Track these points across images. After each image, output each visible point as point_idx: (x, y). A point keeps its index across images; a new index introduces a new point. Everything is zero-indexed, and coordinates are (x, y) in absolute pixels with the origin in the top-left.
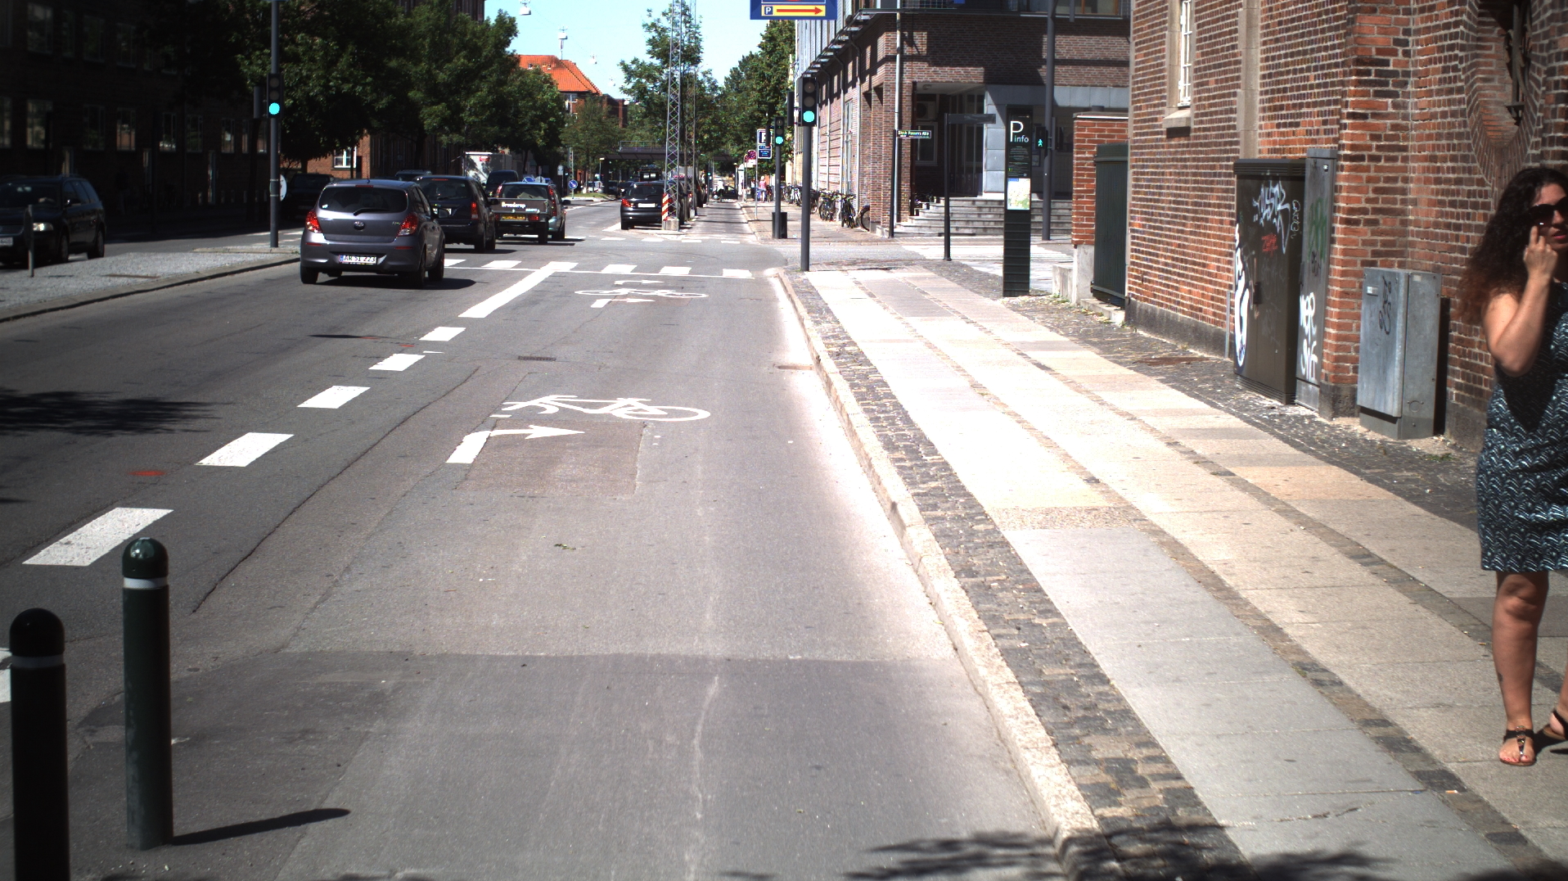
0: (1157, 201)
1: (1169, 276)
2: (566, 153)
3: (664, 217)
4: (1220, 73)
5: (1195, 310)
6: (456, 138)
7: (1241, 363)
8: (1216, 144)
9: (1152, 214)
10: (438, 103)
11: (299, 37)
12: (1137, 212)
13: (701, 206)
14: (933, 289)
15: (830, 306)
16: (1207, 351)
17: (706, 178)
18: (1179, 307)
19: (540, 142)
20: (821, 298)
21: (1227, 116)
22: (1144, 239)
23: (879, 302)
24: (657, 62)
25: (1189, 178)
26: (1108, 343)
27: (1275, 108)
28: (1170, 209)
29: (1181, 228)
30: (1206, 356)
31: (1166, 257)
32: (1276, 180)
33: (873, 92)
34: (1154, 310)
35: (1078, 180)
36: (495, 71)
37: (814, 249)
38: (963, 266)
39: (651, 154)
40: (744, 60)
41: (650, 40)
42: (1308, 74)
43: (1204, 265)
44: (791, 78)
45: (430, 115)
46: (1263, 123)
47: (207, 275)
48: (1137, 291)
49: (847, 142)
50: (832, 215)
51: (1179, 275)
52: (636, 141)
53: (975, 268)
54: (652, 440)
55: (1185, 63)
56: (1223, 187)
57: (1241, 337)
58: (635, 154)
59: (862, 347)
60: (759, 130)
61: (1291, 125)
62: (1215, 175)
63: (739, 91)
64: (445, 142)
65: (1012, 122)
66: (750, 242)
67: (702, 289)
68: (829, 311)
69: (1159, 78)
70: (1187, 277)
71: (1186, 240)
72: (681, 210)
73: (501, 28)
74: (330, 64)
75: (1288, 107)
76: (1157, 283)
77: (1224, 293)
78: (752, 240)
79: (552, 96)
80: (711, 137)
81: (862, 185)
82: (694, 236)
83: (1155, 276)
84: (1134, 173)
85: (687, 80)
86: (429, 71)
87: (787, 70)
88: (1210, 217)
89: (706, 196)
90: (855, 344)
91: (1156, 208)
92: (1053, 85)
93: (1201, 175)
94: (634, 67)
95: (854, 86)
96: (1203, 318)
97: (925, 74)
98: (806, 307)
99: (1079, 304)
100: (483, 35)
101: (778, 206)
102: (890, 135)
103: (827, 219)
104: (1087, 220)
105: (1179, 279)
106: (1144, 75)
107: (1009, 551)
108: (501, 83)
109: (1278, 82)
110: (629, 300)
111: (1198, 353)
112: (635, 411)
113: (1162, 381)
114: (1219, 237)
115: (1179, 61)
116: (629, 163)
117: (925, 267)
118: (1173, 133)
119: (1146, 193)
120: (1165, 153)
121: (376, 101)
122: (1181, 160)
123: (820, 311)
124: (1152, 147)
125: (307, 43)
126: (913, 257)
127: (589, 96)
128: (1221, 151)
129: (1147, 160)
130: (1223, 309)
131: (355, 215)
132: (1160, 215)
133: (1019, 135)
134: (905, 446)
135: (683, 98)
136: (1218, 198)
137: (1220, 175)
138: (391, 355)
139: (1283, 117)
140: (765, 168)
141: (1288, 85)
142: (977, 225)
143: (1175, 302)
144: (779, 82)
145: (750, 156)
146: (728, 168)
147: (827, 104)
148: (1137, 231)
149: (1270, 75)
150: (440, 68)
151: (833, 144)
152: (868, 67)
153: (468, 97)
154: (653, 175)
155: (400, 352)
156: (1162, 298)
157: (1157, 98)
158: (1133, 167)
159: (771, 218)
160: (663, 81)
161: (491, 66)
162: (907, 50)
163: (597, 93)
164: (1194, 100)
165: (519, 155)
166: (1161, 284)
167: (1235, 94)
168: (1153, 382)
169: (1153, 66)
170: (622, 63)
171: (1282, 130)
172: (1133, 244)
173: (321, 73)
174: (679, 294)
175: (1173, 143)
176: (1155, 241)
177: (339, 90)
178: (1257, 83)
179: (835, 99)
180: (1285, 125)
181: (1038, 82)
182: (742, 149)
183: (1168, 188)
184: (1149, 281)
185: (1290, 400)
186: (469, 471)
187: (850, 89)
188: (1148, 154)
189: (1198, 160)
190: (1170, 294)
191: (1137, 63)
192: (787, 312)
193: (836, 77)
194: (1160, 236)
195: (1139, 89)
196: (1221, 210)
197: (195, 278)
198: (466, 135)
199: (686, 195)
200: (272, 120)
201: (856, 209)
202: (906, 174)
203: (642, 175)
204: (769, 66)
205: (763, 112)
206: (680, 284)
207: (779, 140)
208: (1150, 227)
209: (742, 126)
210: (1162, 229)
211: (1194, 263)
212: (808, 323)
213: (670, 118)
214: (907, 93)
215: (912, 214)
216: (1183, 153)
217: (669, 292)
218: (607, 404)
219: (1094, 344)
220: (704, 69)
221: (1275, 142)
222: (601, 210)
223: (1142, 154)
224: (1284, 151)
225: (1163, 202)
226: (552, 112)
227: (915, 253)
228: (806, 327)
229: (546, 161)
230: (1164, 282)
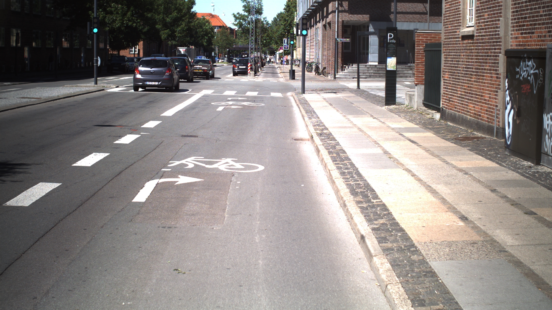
0: (457, 67)
1: (463, 99)
2: (215, 48)
3: (249, 72)
4: (490, 11)
5: (477, 115)
6: (174, 43)
7: (509, 143)
8: (488, 42)
9: (454, 73)
10: (167, 30)
11: (112, 5)
12: (447, 72)
13: (263, 67)
14: (356, 102)
15: (315, 110)
16: (484, 134)
17: (265, 56)
18: (468, 113)
19: (205, 44)
20: (311, 106)
21: (494, 30)
22: (450, 83)
23: (334, 108)
24: (246, 14)
25: (474, 57)
26: (437, 128)
27: (520, 26)
28: (463, 71)
29: (469, 79)
30: (483, 136)
31: (461, 91)
32: (529, 59)
33: (327, 24)
34: (455, 114)
35: (417, 58)
36: (187, 18)
37: (307, 84)
38: (365, 91)
39: (245, 48)
40: (278, 14)
41: (244, 6)
42: (539, 10)
43: (482, 96)
44: (295, 20)
45: (164, 34)
46: (513, 32)
47: (62, 97)
48: (446, 105)
49: (317, 43)
50: (311, 70)
51: (468, 99)
52: (240, 43)
53: (370, 92)
54: (236, 184)
55: (470, 7)
56: (493, 61)
57: (509, 131)
58: (239, 48)
59: (331, 130)
60: (284, 39)
61: (529, 33)
62: (488, 56)
63: (276, 25)
64: (170, 44)
65: (389, 34)
66: (281, 81)
67: (262, 101)
68: (314, 112)
69: (457, 14)
70: (472, 100)
71: (472, 84)
72: (255, 69)
73: (190, 2)
74: (124, 15)
75: (527, 25)
76: (457, 102)
77: (493, 109)
78: (282, 80)
79: (209, 27)
80: (266, 41)
81: (322, 59)
82: (260, 79)
83: (456, 99)
84: (445, 55)
85: (257, 21)
86: (163, 18)
87: (294, 18)
88: (485, 74)
89: (265, 63)
90: (327, 129)
91: (456, 70)
92: (396, 22)
93: (480, 56)
94: (238, 15)
95: (320, 22)
96: (481, 119)
97: (347, 17)
98: (305, 110)
99: (417, 109)
100: (183, 4)
101: (292, 67)
102: (334, 41)
103: (309, 72)
104: (421, 74)
105: (468, 101)
106: (449, 13)
107: (438, 280)
108: (189, 22)
109: (522, 14)
110: (233, 107)
111: (479, 135)
112: (229, 166)
113: (470, 150)
114: (490, 84)
115: (467, 7)
116: (237, 51)
117: (350, 92)
118: (464, 38)
119: (451, 64)
120: (461, 47)
121: (143, 29)
122: (469, 49)
123: (311, 112)
124: (454, 44)
125: (116, 7)
126: (344, 87)
127: (223, 28)
128: (491, 46)
129: (451, 50)
130: (494, 116)
131: (151, 68)
132: (458, 73)
133: (391, 39)
134: (361, 192)
135: (256, 27)
136: (489, 66)
137: (490, 56)
138: (126, 135)
139: (524, 30)
140: (286, 53)
141: (528, 16)
142: (367, 74)
143: (466, 111)
144: (291, 22)
145: (281, 49)
146: (273, 53)
147: (309, 30)
148: (446, 80)
149: (517, 11)
150: (167, 17)
151: (311, 44)
152: (325, 15)
153: (178, 27)
154: (246, 56)
155: (130, 134)
156: (460, 109)
157: (456, 23)
158: (444, 52)
159: (289, 72)
160: (248, 21)
161: (186, 16)
162: (340, 8)
163: (226, 26)
164: (476, 23)
165: (198, 48)
166: (459, 103)
167: (499, 20)
168: (465, 150)
169: (454, 9)
170: (234, 14)
171: (524, 35)
172: (444, 85)
173: (120, 18)
174: (253, 104)
175: (465, 42)
176: (456, 84)
177: (127, 24)
178: (510, 15)
179: (312, 27)
180: (525, 33)
181: (389, 20)
182: (278, 46)
183: (462, 61)
184: (453, 101)
185: (538, 162)
186: (142, 207)
187: (318, 24)
188: (451, 47)
189: (479, 49)
190: (464, 107)
191: (446, 9)
192: (297, 112)
193: (312, 20)
194: (459, 82)
195: (447, 19)
196: (492, 71)
197: (57, 98)
198: (178, 41)
199: (257, 63)
200: (95, 35)
201: (321, 68)
202: (340, 55)
203: (242, 56)
204: (288, 16)
205: (286, 32)
206: (253, 99)
207: (292, 43)
208: (453, 78)
209: (278, 37)
210: (459, 79)
211: (477, 95)
212: (306, 119)
213: (251, 34)
214: (340, 24)
215: (342, 70)
216: (470, 46)
217: (249, 103)
218: (217, 162)
219: (430, 129)
220: (264, 17)
221: (520, 42)
222: (227, 69)
223: (449, 47)
224: (525, 45)
225: (460, 67)
226: (209, 33)
227: (344, 86)
228: (306, 120)
229: (208, 51)
230: (460, 102)
